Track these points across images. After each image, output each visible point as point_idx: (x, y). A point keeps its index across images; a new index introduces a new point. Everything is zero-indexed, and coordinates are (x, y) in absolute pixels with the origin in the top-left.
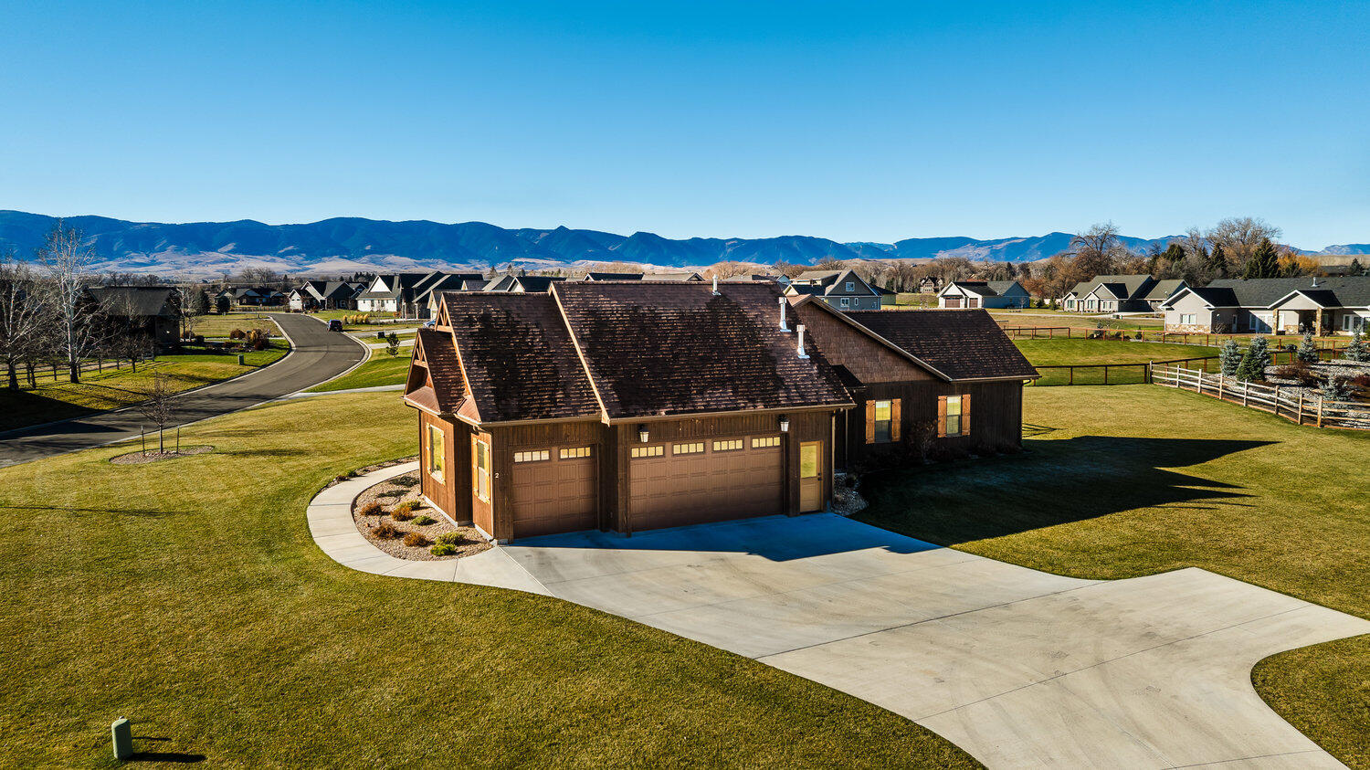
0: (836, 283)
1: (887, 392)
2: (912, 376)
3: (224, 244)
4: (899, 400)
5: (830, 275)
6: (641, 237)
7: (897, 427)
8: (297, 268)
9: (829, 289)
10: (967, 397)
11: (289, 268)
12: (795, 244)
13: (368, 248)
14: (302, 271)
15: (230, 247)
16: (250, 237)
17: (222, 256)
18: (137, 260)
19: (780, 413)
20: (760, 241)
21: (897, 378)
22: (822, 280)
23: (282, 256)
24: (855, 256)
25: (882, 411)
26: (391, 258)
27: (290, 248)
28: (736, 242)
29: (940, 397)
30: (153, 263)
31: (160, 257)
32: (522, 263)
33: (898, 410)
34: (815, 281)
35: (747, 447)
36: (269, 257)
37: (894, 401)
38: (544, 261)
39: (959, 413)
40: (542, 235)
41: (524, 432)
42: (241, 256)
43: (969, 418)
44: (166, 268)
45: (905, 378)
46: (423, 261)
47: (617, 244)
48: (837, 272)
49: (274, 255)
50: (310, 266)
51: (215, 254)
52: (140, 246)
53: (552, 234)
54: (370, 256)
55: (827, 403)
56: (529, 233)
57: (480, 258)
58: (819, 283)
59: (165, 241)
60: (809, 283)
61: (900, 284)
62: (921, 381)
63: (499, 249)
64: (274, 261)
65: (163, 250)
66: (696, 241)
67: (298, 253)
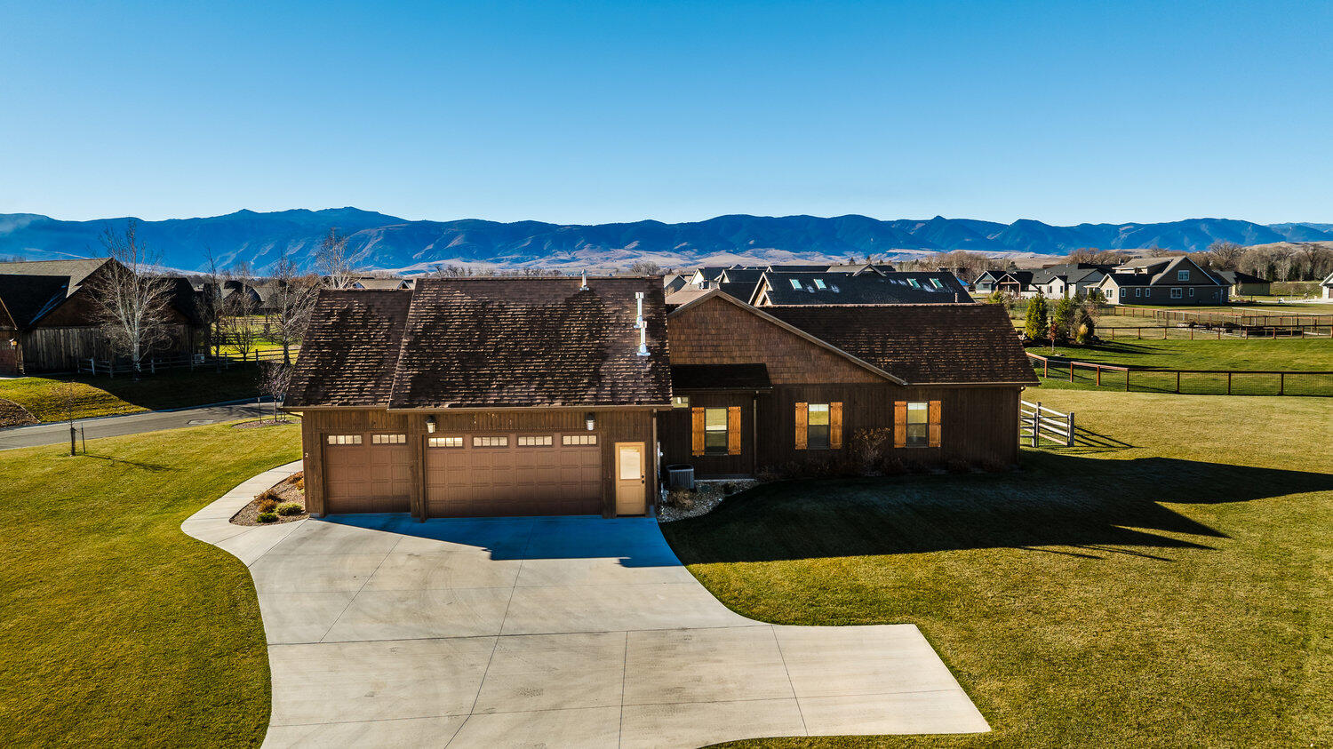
0: (1165, 272)
1: (825, 395)
2: (857, 377)
3: (629, 242)
4: (840, 404)
5: (1158, 262)
6: (1023, 225)
7: (837, 433)
8: (690, 262)
9: (1156, 278)
10: (937, 404)
11: (683, 262)
12: (1204, 228)
13: (752, 242)
14: (694, 264)
15: (635, 244)
16: (652, 235)
17: (628, 252)
18: (562, 258)
19: (588, 411)
20: (1161, 225)
21: (837, 380)
22: (1149, 268)
23: (676, 251)
24: (1283, 239)
25: (817, 413)
26: (772, 252)
27: (684, 244)
28: (1132, 227)
29: (896, 403)
30: (574, 259)
31: (579, 254)
32: (896, 254)
33: (838, 415)
34: (1140, 270)
35: (558, 443)
36: (666, 253)
37: (833, 404)
38: (919, 252)
39: (926, 422)
40: (918, 226)
41: (332, 417)
42: (643, 253)
43: (938, 428)
44: (583, 264)
45: (848, 380)
46: (802, 253)
47: (996, 233)
48: (1169, 259)
49: (671, 251)
50: (700, 260)
51: (622, 251)
52: (564, 245)
53: (928, 225)
54: (753, 250)
55: (639, 403)
56: (906, 224)
57: (856, 250)
58: (1145, 271)
59: (583, 241)
60: (1133, 272)
61: (1308, 270)
62: (870, 384)
63: (875, 241)
64: (670, 256)
65: (581, 248)
66: (1086, 228)
67: (690, 248)
